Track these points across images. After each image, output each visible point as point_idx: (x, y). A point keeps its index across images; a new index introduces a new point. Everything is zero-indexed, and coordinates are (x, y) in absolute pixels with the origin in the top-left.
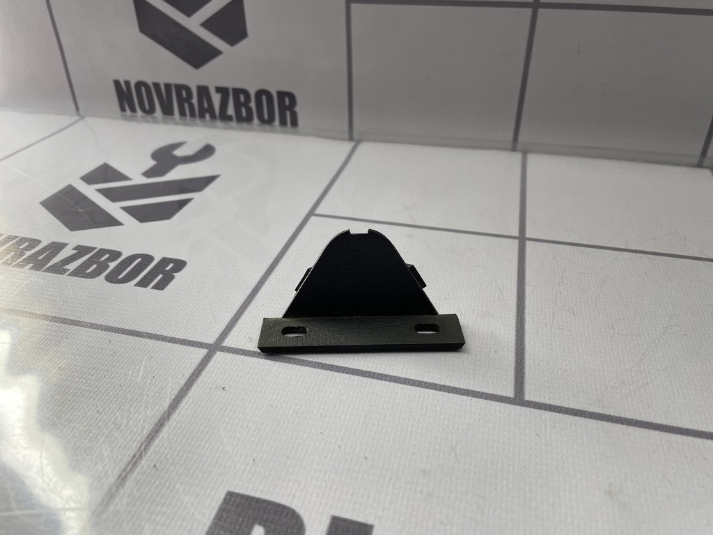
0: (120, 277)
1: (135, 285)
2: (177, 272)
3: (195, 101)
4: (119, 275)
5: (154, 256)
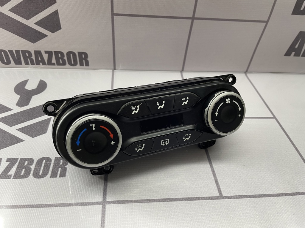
0: (40, 174)
1: (51, 177)
2: (66, 165)
3: (33, 57)
4: (39, 173)
5: (50, 158)
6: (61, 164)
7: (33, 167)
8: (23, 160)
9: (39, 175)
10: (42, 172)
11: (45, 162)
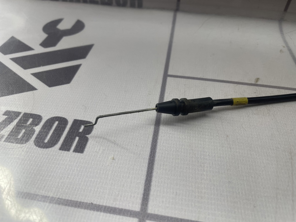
0: (46, 141)
1: (60, 149)
2: (89, 134)
4: (44, 139)
5: (67, 119)
6: (81, 130)
7: (38, 129)
8: (27, 116)
9: (44, 143)
10: (49, 139)
11: (58, 124)
